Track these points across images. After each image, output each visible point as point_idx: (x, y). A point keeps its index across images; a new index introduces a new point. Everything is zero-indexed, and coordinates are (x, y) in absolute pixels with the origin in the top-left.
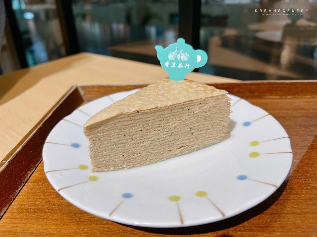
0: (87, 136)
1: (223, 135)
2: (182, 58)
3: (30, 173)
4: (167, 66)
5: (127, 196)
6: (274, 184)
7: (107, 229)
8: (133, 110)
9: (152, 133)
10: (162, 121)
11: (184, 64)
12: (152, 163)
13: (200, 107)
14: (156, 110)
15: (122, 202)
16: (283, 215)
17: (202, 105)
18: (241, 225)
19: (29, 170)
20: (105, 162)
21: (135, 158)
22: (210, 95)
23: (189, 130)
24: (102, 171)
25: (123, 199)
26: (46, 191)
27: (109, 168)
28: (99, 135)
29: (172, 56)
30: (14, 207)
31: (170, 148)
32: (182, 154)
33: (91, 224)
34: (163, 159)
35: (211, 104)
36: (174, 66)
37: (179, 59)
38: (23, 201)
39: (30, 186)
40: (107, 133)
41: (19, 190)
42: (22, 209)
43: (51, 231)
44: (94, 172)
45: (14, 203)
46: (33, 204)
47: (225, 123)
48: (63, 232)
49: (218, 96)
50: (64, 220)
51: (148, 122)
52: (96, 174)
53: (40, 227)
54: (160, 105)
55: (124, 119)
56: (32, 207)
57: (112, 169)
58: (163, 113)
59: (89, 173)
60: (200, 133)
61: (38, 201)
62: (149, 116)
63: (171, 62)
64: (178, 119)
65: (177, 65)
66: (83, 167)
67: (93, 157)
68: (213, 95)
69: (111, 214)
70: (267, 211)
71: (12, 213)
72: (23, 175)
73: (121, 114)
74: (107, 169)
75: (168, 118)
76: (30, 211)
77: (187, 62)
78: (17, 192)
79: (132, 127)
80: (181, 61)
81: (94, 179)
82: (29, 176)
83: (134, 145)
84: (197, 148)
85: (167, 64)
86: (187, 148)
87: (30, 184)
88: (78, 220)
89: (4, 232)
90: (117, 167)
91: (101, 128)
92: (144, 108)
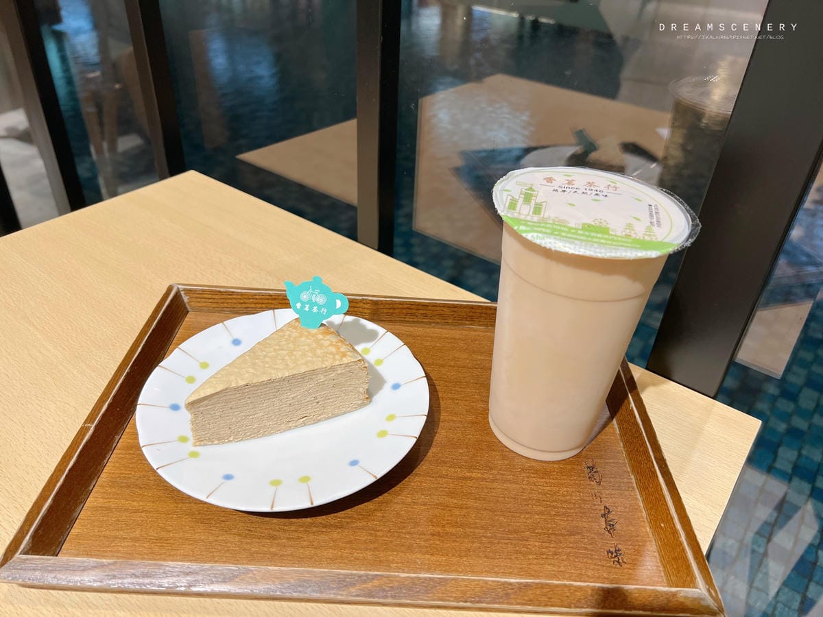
0: (188, 410)
1: (359, 402)
2: (317, 300)
3: (117, 437)
4: (298, 307)
5: (228, 477)
6: (375, 475)
7: (206, 509)
8: (241, 383)
9: (265, 405)
10: (277, 392)
11: (320, 307)
12: (266, 436)
13: (326, 376)
14: (270, 382)
15: (222, 484)
16: (392, 504)
17: (327, 373)
18: (343, 512)
19: (117, 433)
20: (208, 435)
21: (245, 430)
22: (337, 363)
23: (313, 399)
24: (205, 445)
25: (223, 480)
26: (139, 462)
27: (213, 442)
28: (201, 409)
29: (305, 297)
30: (103, 480)
31: (288, 419)
32: (304, 424)
33: (190, 503)
34: (280, 431)
35: (339, 372)
36: (307, 309)
37: (314, 301)
38: (113, 473)
39: (119, 454)
40: (211, 407)
41: (107, 459)
42: (112, 482)
43: (147, 508)
44: (195, 446)
45: (103, 475)
46: (125, 477)
47: (361, 390)
48: (160, 509)
49: (348, 363)
50: (160, 497)
51: (259, 394)
52: (198, 449)
53: (135, 503)
54: (274, 377)
55: (230, 393)
56: (125, 481)
57: (216, 442)
58: (278, 384)
59: (189, 447)
60: (329, 401)
61: (131, 474)
62: (261, 388)
63: (303, 304)
64: (299, 389)
65: (311, 308)
66: (183, 439)
67: (195, 430)
68: (342, 363)
69: (207, 498)
70: (376, 499)
71: (102, 486)
72: (110, 441)
73: (227, 389)
74: (210, 443)
75: (285, 389)
76: (122, 485)
77: (323, 306)
78: (105, 461)
79: (240, 400)
80: (316, 304)
81: (194, 455)
82: (116, 441)
83: (243, 418)
84: (324, 417)
85: (299, 305)
86: (311, 419)
87: (119, 451)
88: (176, 498)
89: (96, 507)
90: (222, 440)
91: (204, 402)
92: (254, 382)
